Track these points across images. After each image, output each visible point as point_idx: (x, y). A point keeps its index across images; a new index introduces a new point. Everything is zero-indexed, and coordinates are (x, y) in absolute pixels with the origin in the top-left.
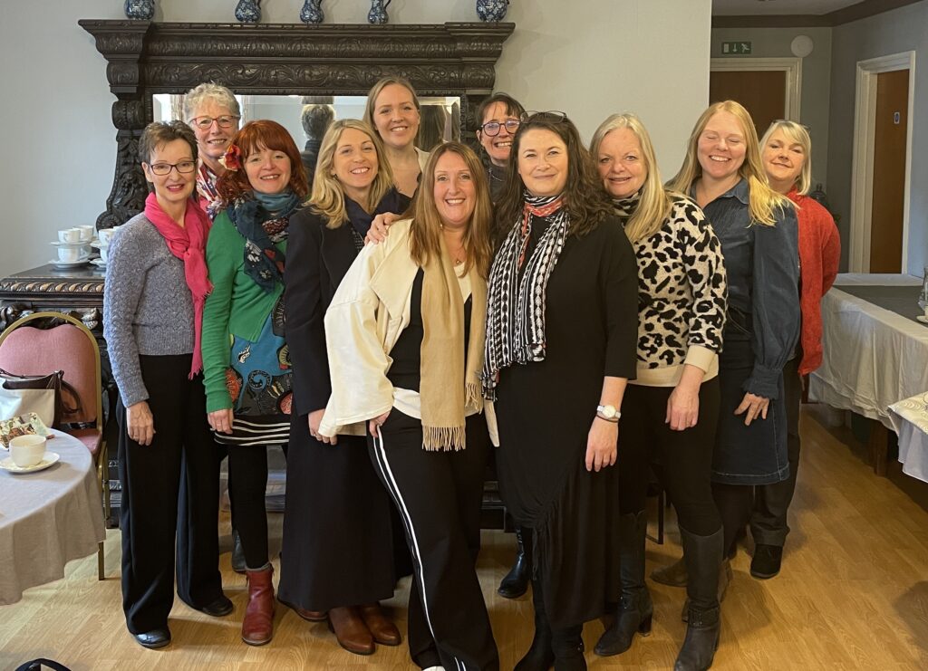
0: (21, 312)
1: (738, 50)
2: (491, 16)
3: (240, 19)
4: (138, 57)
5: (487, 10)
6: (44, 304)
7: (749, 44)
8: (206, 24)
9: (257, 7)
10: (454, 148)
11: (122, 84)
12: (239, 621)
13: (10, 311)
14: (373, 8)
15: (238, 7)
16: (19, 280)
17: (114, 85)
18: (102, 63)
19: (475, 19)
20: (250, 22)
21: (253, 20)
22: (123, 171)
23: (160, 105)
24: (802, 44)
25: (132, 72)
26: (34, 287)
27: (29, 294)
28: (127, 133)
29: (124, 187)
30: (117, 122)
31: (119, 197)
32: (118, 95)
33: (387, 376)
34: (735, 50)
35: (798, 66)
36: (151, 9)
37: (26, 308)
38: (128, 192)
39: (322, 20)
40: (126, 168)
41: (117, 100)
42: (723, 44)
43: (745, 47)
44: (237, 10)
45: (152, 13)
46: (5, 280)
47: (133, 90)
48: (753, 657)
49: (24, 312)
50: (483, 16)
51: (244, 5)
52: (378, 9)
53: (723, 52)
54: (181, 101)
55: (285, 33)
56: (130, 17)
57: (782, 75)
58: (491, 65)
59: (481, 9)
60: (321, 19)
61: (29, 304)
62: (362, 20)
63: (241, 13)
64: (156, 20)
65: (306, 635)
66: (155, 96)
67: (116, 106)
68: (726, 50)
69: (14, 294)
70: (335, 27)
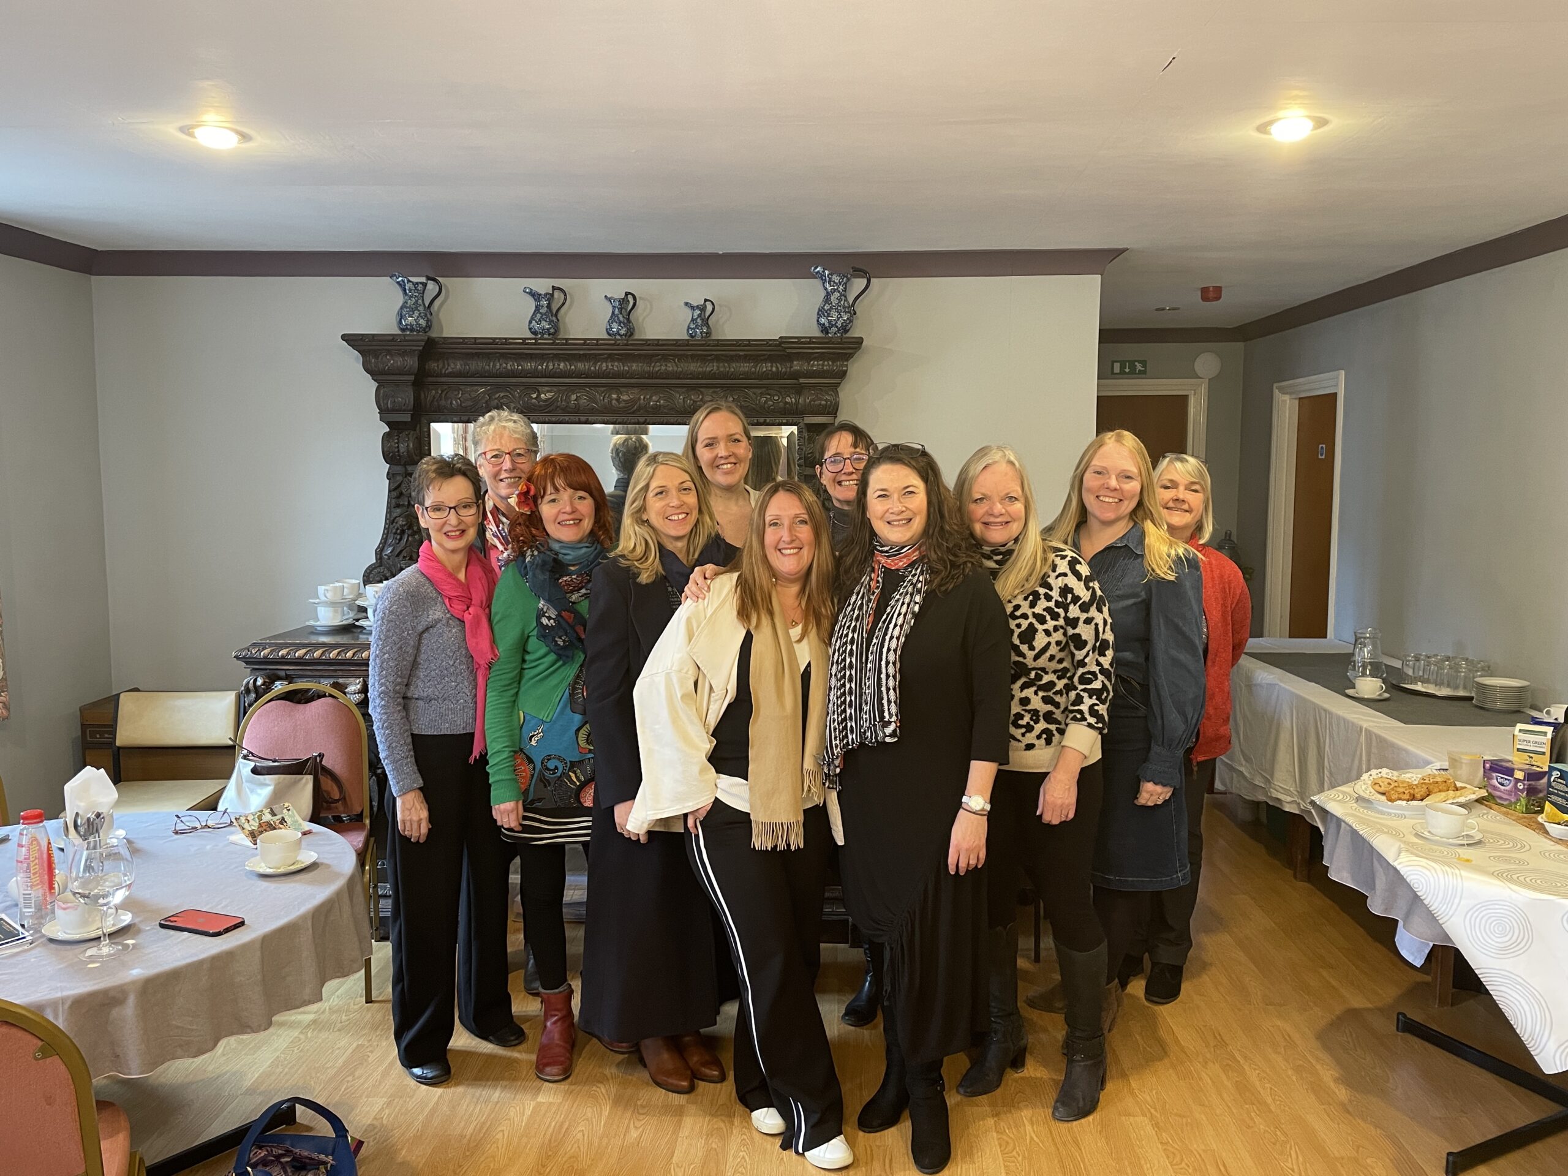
0: (273, 683)
1: (1130, 370)
2: (834, 329)
3: (535, 333)
4: (412, 378)
5: (830, 322)
6: (300, 673)
7: (1144, 363)
8: (494, 339)
9: (554, 319)
10: (790, 488)
11: (393, 411)
12: (532, 1052)
13: (260, 682)
14: (693, 320)
15: (532, 319)
16: (270, 645)
17: (384, 412)
18: (370, 386)
19: (816, 332)
20: (546, 336)
21: (549, 335)
22: (395, 515)
23: (438, 436)
24: (1207, 363)
25: (406, 397)
26: (288, 653)
27: (283, 661)
28: (399, 469)
29: (395, 533)
30: (388, 457)
31: (390, 546)
32: (388, 424)
33: (709, 760)
34: (1127, 370)
35: (1204, 389)
36: (428, 321)
37: (279, 678)
38: (400, 540)
39: (632, 334)
40: (398, 511)
41: (387, 429)
42: (1113, 362)
43: (1139, 367)
44: (530, 322)
45: (429, 326)
46: (254, 645)
47: (407, 418)
48: (1148, 1098)
49: (277, 683)
50: (825, 330)
51: (539, 316)
52: (699, 320)
53: (1113, 373)
54: (466, 431)
55: (589, 350)
56: (403, 330)
57: (1184, 399)
58: (835, 388)
59: (823, 320)
60: (631, 332)
61: (282, 674)
62: (681, 334)
63: (536, 326)
64: (434, 334)
65: (610, 1071)
66: (433, 425)
67: (386, 437)
68: (1117, 369)
69: (266, 661)
70: (648, 342)
